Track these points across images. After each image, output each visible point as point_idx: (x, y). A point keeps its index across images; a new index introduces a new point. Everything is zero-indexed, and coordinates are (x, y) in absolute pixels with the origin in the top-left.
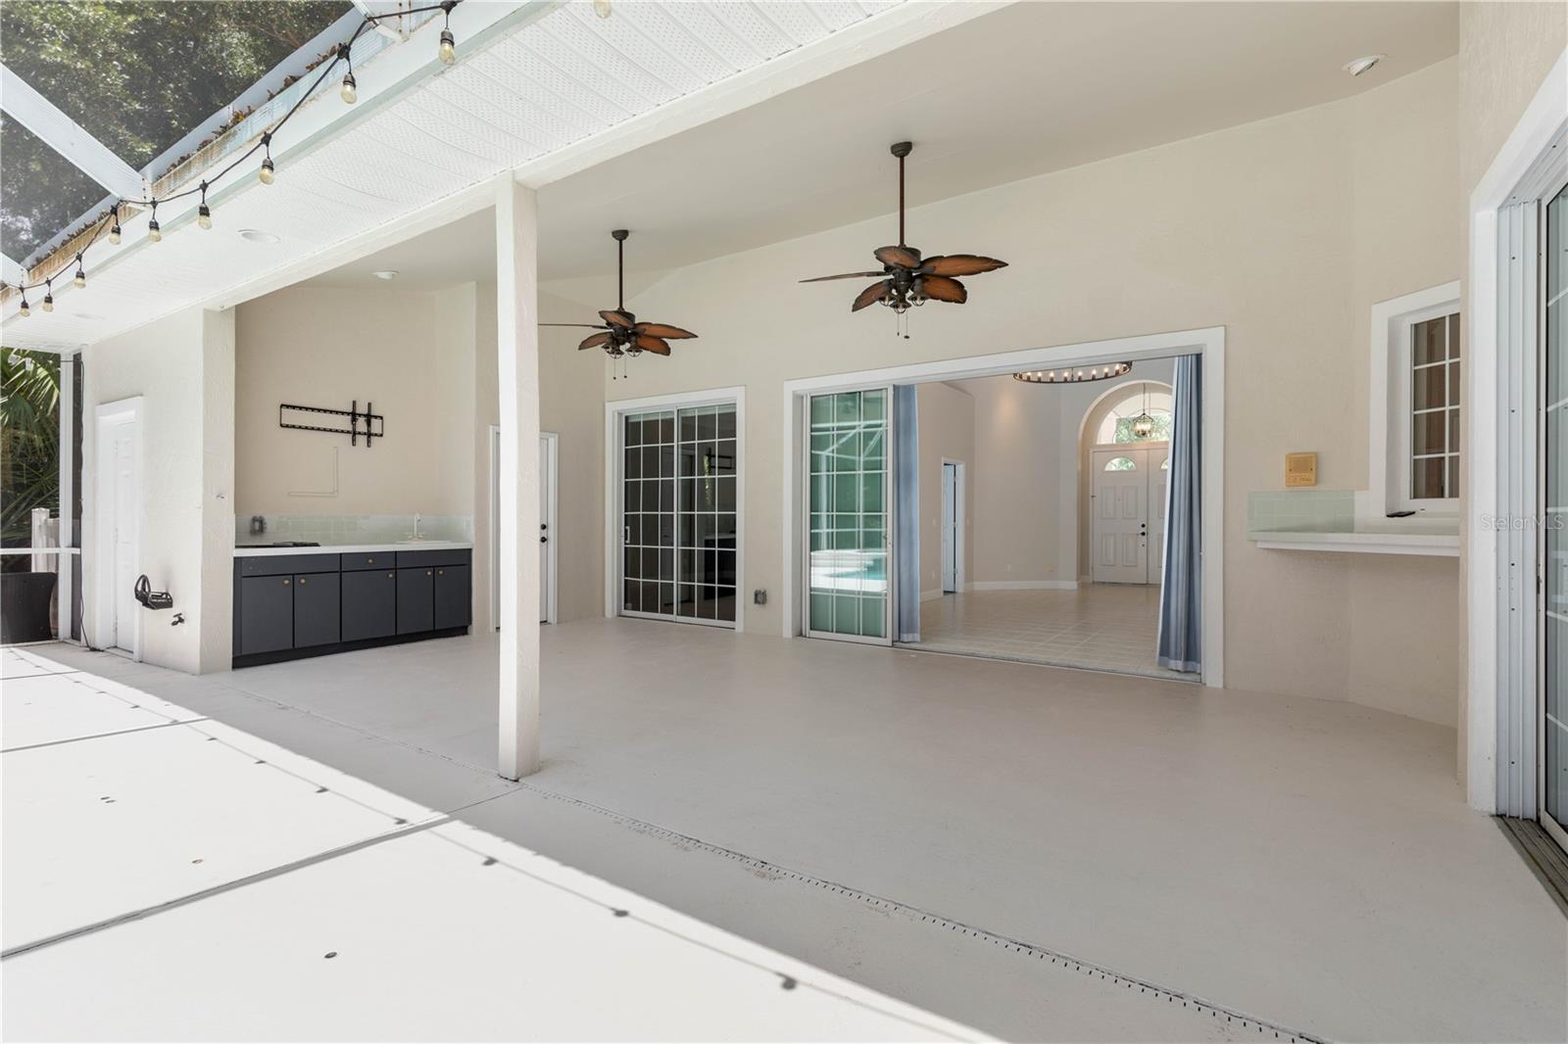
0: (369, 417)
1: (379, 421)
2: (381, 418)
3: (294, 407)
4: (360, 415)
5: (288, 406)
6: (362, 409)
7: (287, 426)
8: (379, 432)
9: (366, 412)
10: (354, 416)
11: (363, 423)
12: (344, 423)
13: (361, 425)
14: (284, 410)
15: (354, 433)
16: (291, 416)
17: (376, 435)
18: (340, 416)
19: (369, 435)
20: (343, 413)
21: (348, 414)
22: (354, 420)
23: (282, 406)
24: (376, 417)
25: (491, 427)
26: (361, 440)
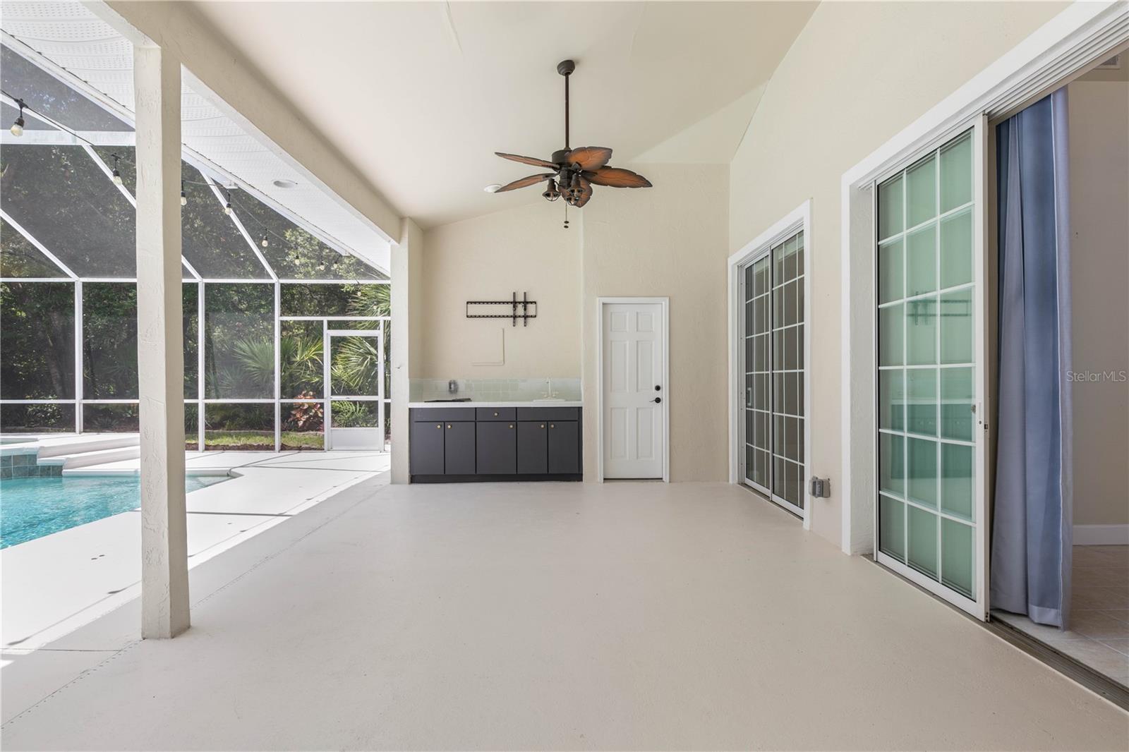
0: (526, 303)
1: (534, 305)
2: (535, 303)
3: (475, 303)
4: (520, 303)
5: (471, 303)
6: (520, 298)
7: (471, 317)
8: (533, 314)
9: (523, 300)
10: (515, 303)
11: (521, 309)
12: (508, 310)
13: (520, 310)
14: (469, 305)
15: (515, 317)
16: (474, 310)
17: (531, 316)
18: (506, 305)
19: (526, 317)
20: (508, 303)
21: (511, 303)
22: (515, 307)
23: (468, 303)
24: (531, 303)
25: (598, 299)
26: (520, 321)
